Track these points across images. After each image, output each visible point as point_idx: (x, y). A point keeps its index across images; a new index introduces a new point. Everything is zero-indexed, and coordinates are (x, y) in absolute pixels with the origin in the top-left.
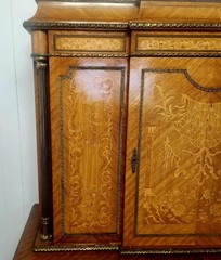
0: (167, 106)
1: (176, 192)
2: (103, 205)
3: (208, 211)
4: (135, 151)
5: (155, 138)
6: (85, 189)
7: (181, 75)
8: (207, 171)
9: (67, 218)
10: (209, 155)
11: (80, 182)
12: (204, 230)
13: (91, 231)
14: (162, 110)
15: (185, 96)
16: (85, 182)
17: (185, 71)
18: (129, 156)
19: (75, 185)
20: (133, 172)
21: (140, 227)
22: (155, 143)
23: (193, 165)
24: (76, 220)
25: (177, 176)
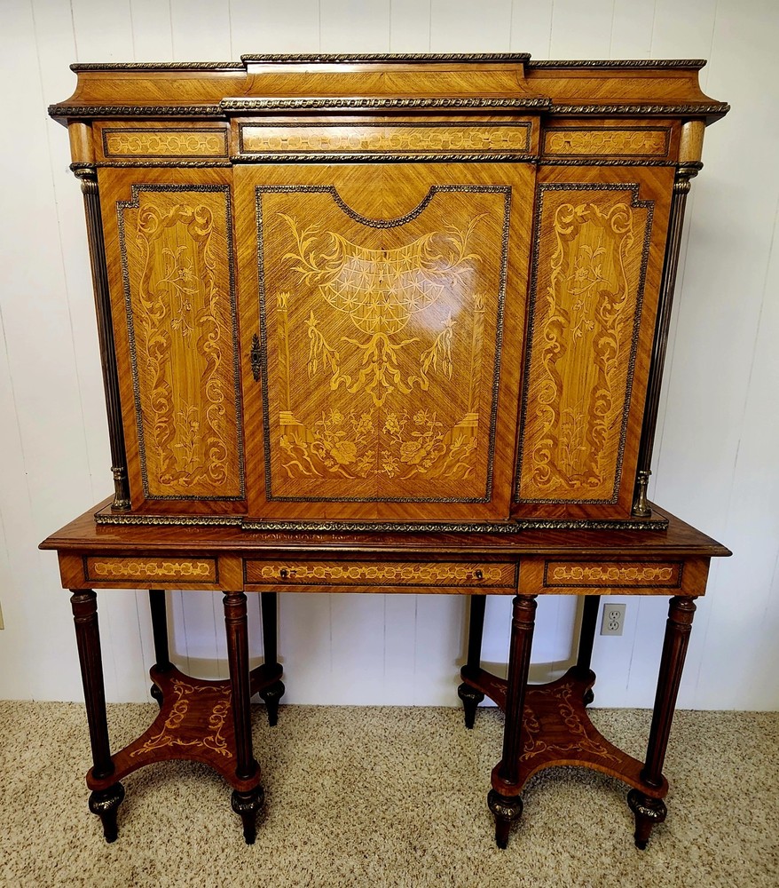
0: (307, 255)
1: (336, 417)
2: (214, 445)
3: (396, 455)
4: (256, 339)
5: (290, 316)
6: (178, 414)
7: (326, 196)
8: (390, 377)
9: (151, 465)
10: (389, 347)
11: (169, 400)
12: (392, 490)
13: (196, 491)
14: (298, 262)
15: (335, 236)
16: (177, 400)
17: (331, 190)
18: (248, 350)
19: (161, 406)
20: (257, 378)
21: (276, 482)
22: (290, 324)
23: (361, 366)
24: (167, 471)
25: (334, 386)
